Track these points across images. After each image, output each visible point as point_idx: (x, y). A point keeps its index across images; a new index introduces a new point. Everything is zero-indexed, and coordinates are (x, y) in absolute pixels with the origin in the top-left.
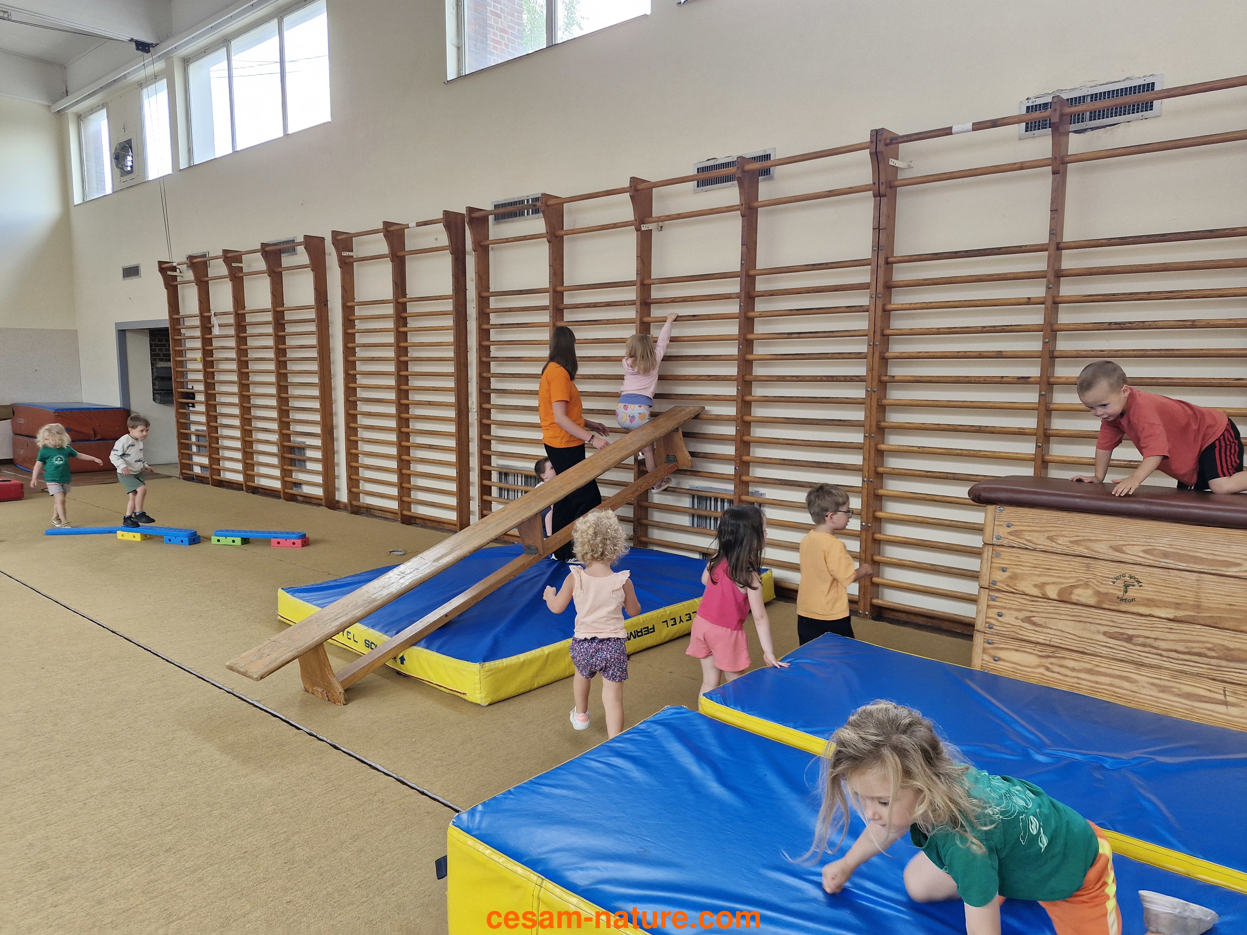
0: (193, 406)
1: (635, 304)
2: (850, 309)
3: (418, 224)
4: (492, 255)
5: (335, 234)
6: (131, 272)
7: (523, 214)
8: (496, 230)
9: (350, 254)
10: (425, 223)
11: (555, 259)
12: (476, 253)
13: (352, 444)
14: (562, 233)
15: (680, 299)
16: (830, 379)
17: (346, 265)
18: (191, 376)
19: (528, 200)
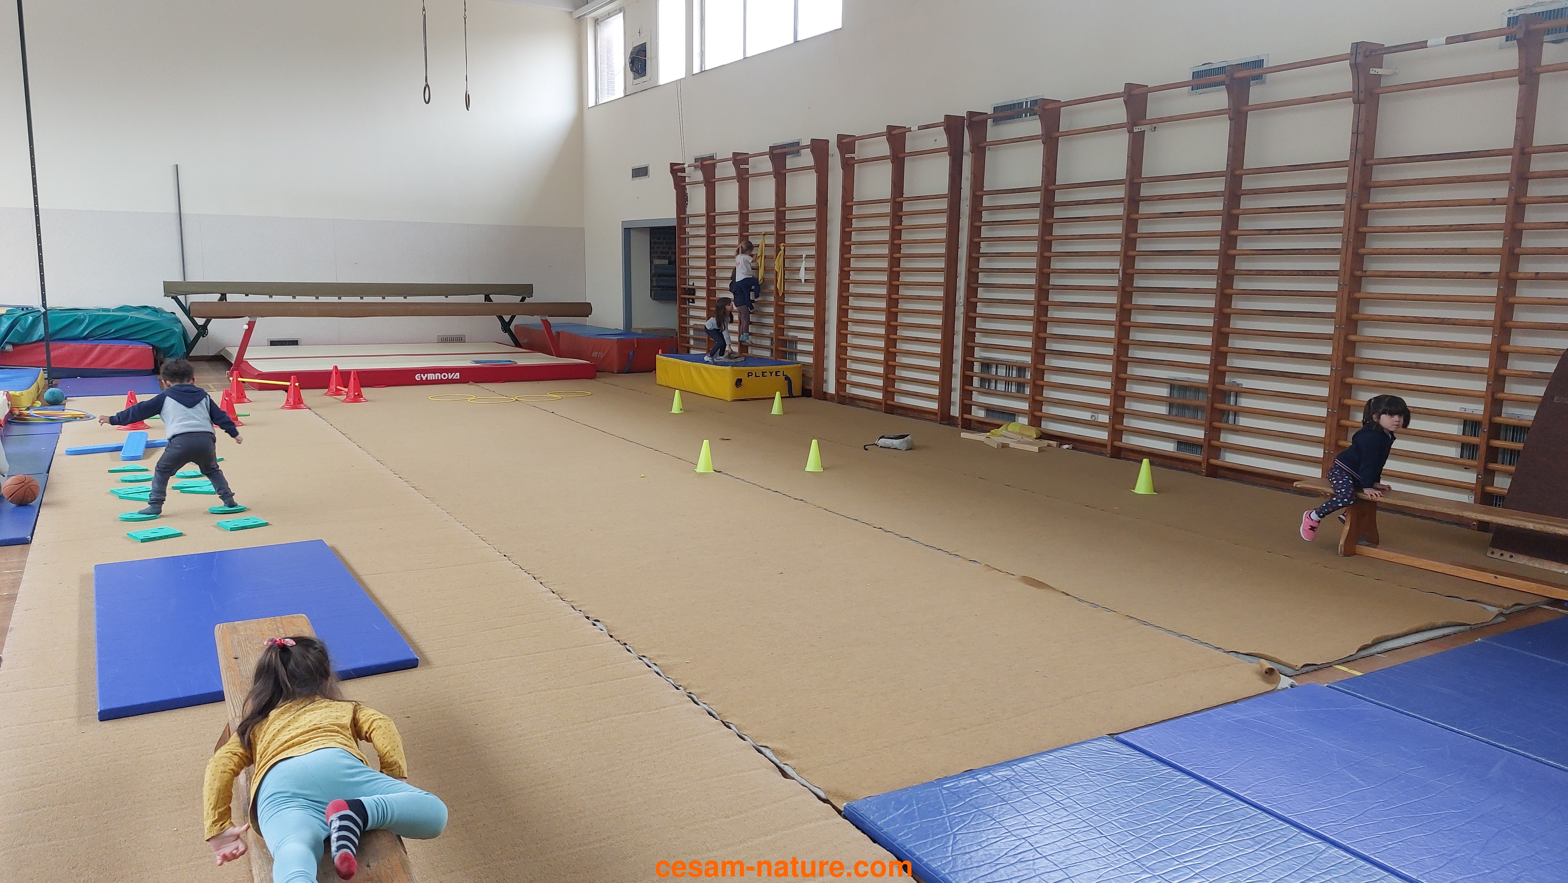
0: (693, 302)
1: (1123, 202)
2: (1328, 208)
3: (920, 128)
4: (989, 156)
5: (840, 137)
6: (640, 172)
7: (1021, 117)
8: (993, 132)
9: (853, 155)
10: (927, 127)
11: (1049, 160)
12: (973, 154)
13: (842, 337)
14: (1057, 134)
15: (1167, 197)
16: (1306, 273)
17: (848, 167)
18: (692, 273)
19: (1027, 103)
